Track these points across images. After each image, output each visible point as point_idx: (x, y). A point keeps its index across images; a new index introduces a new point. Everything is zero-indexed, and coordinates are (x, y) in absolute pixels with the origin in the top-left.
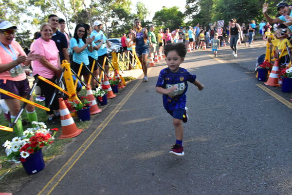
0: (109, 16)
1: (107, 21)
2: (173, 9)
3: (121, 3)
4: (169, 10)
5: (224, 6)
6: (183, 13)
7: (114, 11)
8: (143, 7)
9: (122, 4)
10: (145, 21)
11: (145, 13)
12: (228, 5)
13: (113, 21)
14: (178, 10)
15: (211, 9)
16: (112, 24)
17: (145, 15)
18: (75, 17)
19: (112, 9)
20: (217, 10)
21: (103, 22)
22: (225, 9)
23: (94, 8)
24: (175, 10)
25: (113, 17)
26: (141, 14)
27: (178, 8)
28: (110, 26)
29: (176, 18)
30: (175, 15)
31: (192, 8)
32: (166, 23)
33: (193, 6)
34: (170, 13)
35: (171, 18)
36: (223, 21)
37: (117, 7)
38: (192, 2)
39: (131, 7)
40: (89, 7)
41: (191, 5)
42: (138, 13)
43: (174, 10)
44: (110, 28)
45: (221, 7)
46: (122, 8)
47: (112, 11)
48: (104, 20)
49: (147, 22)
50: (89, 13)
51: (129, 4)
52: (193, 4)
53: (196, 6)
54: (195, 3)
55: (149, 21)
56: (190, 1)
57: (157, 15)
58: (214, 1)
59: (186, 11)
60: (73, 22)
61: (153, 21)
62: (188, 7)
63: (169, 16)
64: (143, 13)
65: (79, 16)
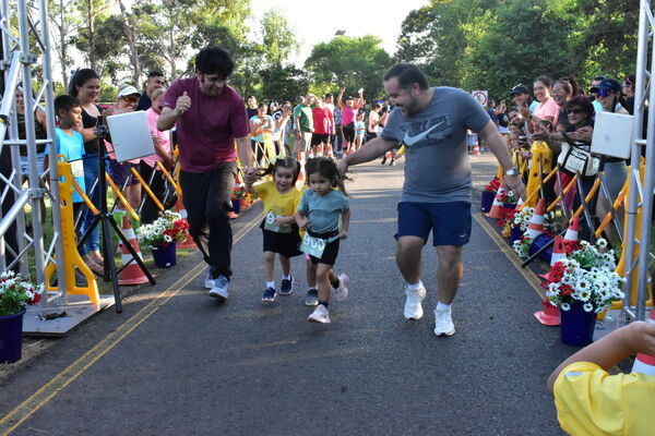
0: (184, 41)
1: (177, 55)
2: (365, 44)
3: (222, 9)
4: (353, 45)
5: (492, 56)
6: (391, 55)
7: (200, 30)
8: (282, 29)
9: (226, 13)
10: (284, 67)
11: (286, 44)
12: (502, 55)
14: (379, 47)
15: (462, 58)
16: (190, 65)
17: (284, 50)
19: (194, 23)
20: (475, 62)
21: (167, 55)
22: (493, 64)
23: (145, 15)
24: (370, 47)
25: (195, 45)
26: (274, 45)
27: (379, 42)
28: (185, 68)
29: (373, 69)
30: (369, 59)
31: (416, 46)
32: (341, 78)
33: (418, 40)
34: (355, 51)
35: (356, 66)
36: (486, 93)
37: (209, 19)
38: (419, 31)
39: (247, 23)
40: (130, 12)
41: (414, 38)
42: (266, 42)
43: (367, 44)
44: (182, 73)
45: (483, 57)
46: (224, 25)
47: (193, 29)
48: (169, 50)
49: (288, 70)
50: (133, 29)
51: (244, 15)
52: (420, 35)
53: (428, 43)
54: (425, 33)
55: (296, 68)
56: (413, 25)
57: (320, 53)
58: (468, 38)
59: (399, 52)
60: (81, 47)
61: (306, 67)
62: (405, 41)
63: (351, 61)
64: (280, 44)
65: (100, 32)
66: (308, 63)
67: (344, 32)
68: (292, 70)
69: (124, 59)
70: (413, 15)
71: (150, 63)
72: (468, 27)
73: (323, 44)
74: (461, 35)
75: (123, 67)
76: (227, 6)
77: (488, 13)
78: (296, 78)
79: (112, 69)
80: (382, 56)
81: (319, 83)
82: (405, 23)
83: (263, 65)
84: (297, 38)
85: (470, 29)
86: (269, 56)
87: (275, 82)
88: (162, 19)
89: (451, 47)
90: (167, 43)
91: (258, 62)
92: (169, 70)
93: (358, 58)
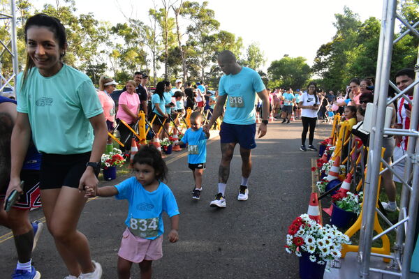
0: (208, 59)
1: (205, 65)
2: (297, 61)
3: (228, 44)
4: (291, 61)
5: (359, 68)
6: (311, 67)
7: (216, 53)
8: (257, 53)
11: (258, 61)
12: (365, 67)
13: (214, 67)
14: (305, 62)
15: (344, 69)
16: (211, 70)
17: (257, 64)
18: (165, 55)
19: (214, 50)
20: (351, 71)
21: (201, 65)
22: (361, 72)
23: (191, 46)
24: (300, 63)
25: (213, 61)
26: (253, 61)
27: (305, 60)
28: (209, 72)
29: (301, 73)
30: (299, 69)
31: (324, 63)
32: (285, 78)
33: (325, 59)
34: (292, 65)
35: (292, 72)
37: (221, 49)
38: (326, 55)
39: (240, 50)
40: (185, 45)
41: (323, 58)
42: (249, 59)
43: (299, 61)
44: (207, 74)
45: (356, 68)
47: (213, 52)
48: (202, 63)
50: (184, 53)
51: (239, 47)
52: (326, 57)
53: (330, 61)
54: (328, 56)
55: (263, 72)
56: (322, 52)
57: (275, 65)
58: (349, 58)
59: (315, 66)
60: (161, 61)
61: (268, 72)
62: (318, 60)
63: (290, 69)
64: (255, 61)
65: (170, 54)
66: (269, 70)
68: (261, 73)
69: (180, 67)
70: (323, 47)
71: (192, 69)
72: (349, 53)
73: (277, 61)
74: (344, 57)
75: (180, 70)
76: (230, 42)
77: (361, 46)
79: (175, 72)
80: (306, 67)
81: (274, 80)
82: (319, 51)
84: (264, 58)
85: (349, 54)
88: (199, 48)
89: (339, 63)
90: (201, 59)
92: (201, 72)
93: (293, 68)
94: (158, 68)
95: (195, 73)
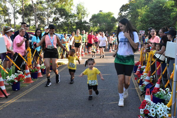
0: (51, 13)
1: (49, 17)
2: (108, 15)
3: (64, 3)
4: (104, 15)
5: (146, 20)
6: (116, 18)
7: (57, 9)
8: (83, 9)
9: (65, 4)
10: (83, 21)
11: (83, 14)
12: (150, 19)
13: (55, 18)
14: (113, 16)
15: (137, 20)
16: (53, 20)
17: (83, 16)
18: (21, 9)
19: (55, 7)
20: (141, 21)
21: (46, 17)
22: (147, 22)
23: (40, 4)
24: (110, 16)
25: (55, 14)
26: (80, 14)
27: (113, 14)
28: (52, 21)
29: (110, 23)
30: (109, 19)
31: (124, 16)
32: (100, 25)
33: (125, 14)
34: (105, 17)
35: (105, 21)
36: (144, 31)
37: (59, 6)
38: (125, 11)
39: (72, 7)
40: (36, 3)
41: (124, 13)
42: (77, 13)
43: (109, 15)
45: (144, 20)
46: (64, 8)
47: (55, 9)
48: (47, 15)
49: (84, 22)
50: (35, 8)
51: (71, 5)
52: (125, 13)
53: (128, 15)
54: (127, 12)
55: (87, 22)
56: (123, 9)
57: (94, 17)
58: (139, 14)
59: (119, 18)
60: (20, 13)
61: (90, 21)
62: (120, 14)
63: (104, 20)
64: (82, 14)
65: (26, 9)
66: (90, 20)
67: (102, 11)
68: (85, 22)
69: (33, 18)
70: (123, 6)
71: (40, 19)
72: (139, 10)
73: (95, 14)
74: (137, 13)
75: (33, 20)
76: (65, 2)
77: (146, 6)
78: (86, 25)
79: (29, 21)
80: (113, 19)
81: (93, 26)
82: (121, 8)
83: (76, 20)
84: (87, 13)
85: (140, 11)
86: (78, 18)
87: (80, 26)
88: (45, 5)
89: (134, 17)
90: (46, 13)
91: (75, 19)
92: (47, 21)
93: (106, 19)
94: (16, 18)
95: (43, 22)
